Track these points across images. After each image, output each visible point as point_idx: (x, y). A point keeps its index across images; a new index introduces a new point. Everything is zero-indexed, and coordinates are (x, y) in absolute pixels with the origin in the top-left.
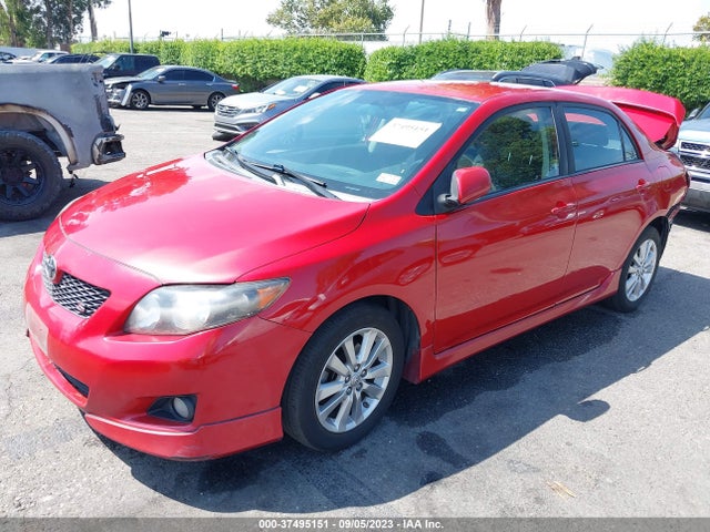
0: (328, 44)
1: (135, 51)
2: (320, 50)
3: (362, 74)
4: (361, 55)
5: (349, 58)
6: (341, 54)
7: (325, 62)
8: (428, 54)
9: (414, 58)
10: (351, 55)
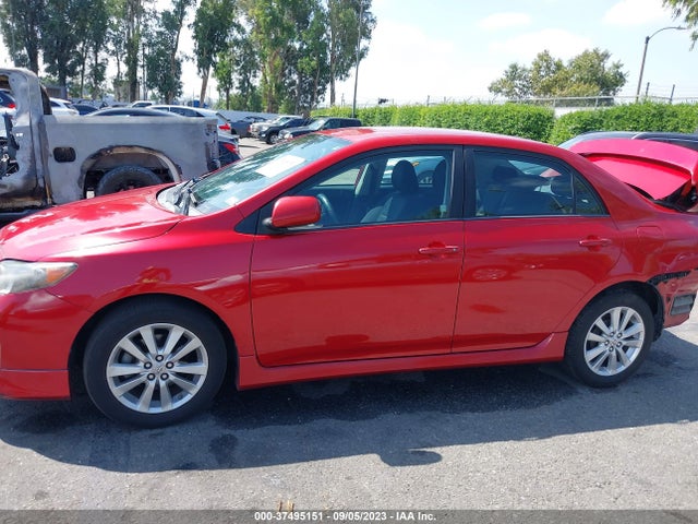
0: (518, 109)
1: (355, 116)
2: (509, 114)
3: (547, 138)
4: (550, 118)
5: (536, 123)
6: (529, 119)
7: (513, 126)
8: (618, 117)
9: (601, 122)
10: (538, 119)
